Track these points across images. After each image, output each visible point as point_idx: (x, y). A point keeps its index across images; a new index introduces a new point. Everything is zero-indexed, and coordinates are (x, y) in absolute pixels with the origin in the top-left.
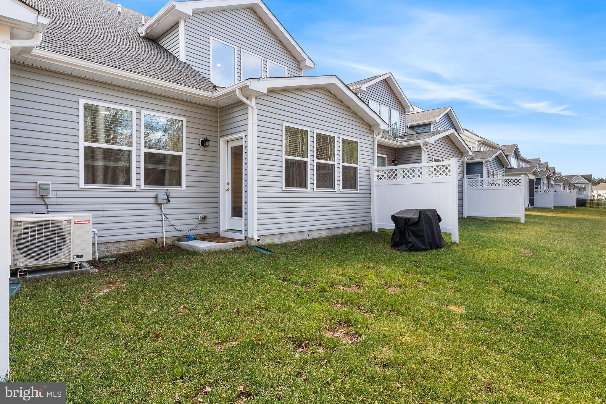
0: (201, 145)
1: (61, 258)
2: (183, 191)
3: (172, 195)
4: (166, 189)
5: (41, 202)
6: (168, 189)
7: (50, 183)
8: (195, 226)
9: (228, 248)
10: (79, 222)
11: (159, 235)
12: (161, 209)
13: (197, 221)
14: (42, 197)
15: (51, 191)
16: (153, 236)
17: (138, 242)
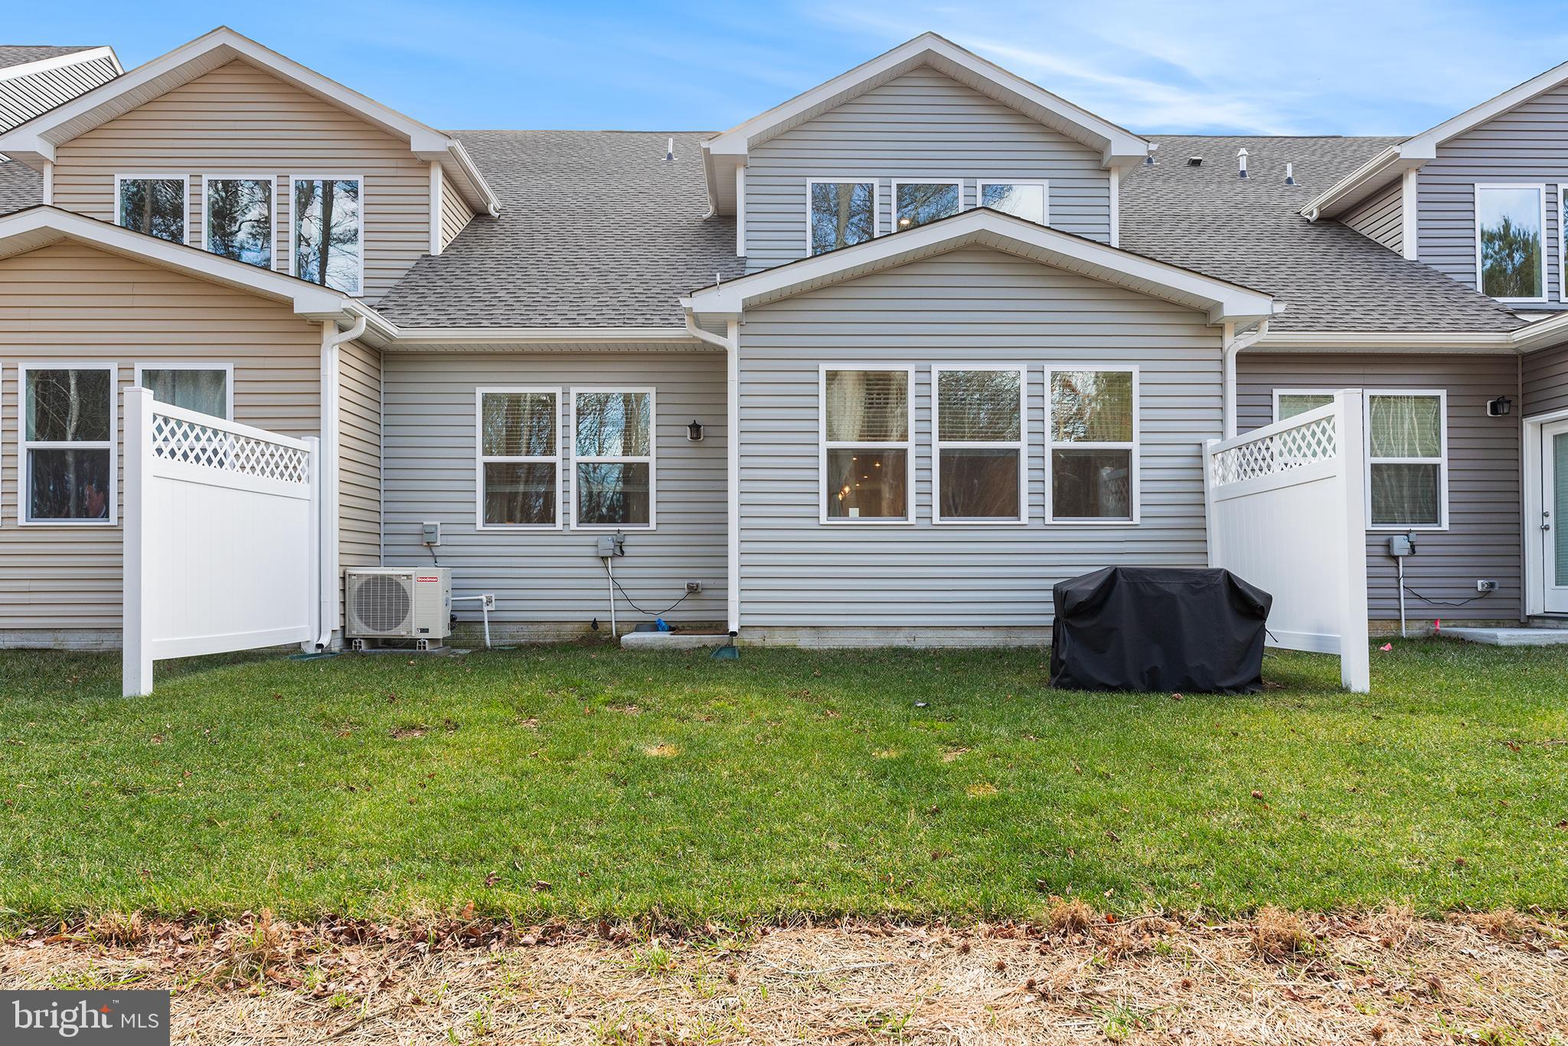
0: (689, 438)
1: (400, 631)
2: (652, 533)
3: (629, 540)
4: (617, 529)
5: (425, 551)
6: (621, 529)
7: (438, 523)
8: (674, 603)
9: (685, 646)
10: (423, 579)
11: (600, 616)
12: (607, 568)
13: (682, 594)
14: (429, 545)
15: (439, 535)
16: (590, 616)
17: (569, 627)
